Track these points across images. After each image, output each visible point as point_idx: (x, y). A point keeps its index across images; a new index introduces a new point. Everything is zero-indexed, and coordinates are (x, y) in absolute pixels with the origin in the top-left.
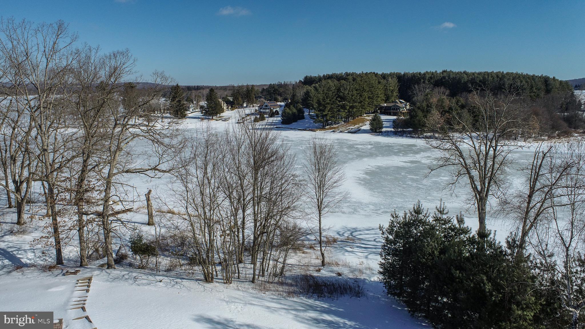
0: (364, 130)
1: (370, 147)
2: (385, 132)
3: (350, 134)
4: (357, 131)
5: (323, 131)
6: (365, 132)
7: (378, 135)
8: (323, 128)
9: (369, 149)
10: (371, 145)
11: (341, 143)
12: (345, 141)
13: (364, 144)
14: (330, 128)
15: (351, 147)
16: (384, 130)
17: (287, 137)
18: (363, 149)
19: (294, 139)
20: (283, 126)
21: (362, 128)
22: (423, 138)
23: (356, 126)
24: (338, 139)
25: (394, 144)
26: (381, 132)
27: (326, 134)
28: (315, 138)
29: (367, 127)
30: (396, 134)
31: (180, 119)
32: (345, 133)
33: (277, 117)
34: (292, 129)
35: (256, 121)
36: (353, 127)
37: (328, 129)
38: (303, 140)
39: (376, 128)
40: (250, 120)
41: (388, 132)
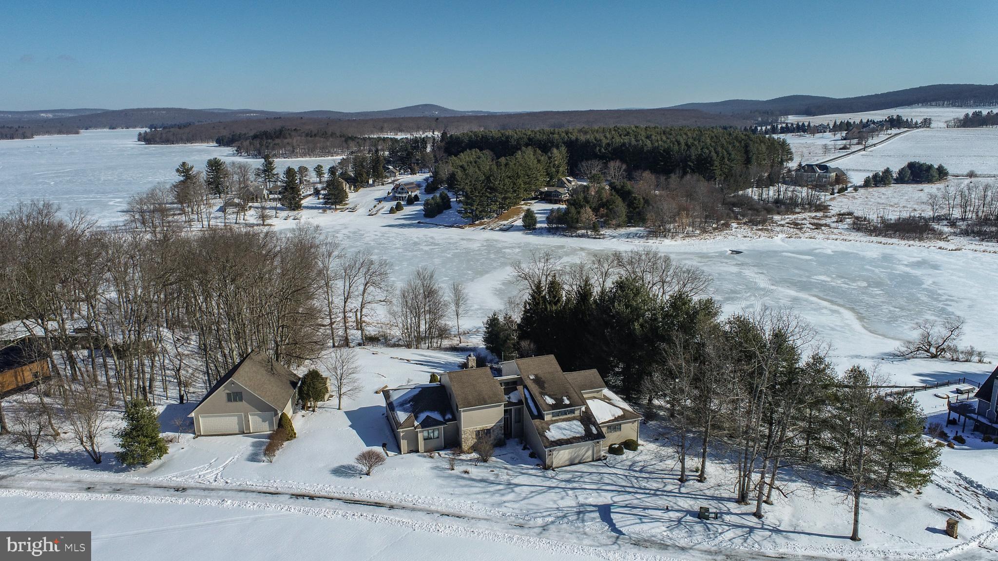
0: (517, 226)
1: (518, 250)
2: (539, 229)
3: (500, 232)
4: (509, 229)
5: (472, 228)
6: (517, 229)
7: (531, 234)
8: (472, 224)
9: (516, 255)
10: (519, 247)
11: (490, 246)
12: (495, 243)
13: (513, 247)
14: (481, 224)
15: (499, 251)
16: (538, 225)
17: (432, 238)
18: (509, 254)
19: (440, 242)
20: (428, 220)
21: (515, 224)
22: (576, 236)
23: (510, 220)
24: (488, 240)
25: (544, 245)
26: (535, 229)
27: (476, 232)
28: (463, 239)
29: (519, 223)
30: (550, 232)
31: (294, 210)
32: (497, 231)
33: (417, 205)
34: (437, 225)
35: (392, 211)
36: (505, 222)
37: (478, 225)
38: (450, 243)
39: (529, 225)
40: (383, 210)
41: (541, 228)
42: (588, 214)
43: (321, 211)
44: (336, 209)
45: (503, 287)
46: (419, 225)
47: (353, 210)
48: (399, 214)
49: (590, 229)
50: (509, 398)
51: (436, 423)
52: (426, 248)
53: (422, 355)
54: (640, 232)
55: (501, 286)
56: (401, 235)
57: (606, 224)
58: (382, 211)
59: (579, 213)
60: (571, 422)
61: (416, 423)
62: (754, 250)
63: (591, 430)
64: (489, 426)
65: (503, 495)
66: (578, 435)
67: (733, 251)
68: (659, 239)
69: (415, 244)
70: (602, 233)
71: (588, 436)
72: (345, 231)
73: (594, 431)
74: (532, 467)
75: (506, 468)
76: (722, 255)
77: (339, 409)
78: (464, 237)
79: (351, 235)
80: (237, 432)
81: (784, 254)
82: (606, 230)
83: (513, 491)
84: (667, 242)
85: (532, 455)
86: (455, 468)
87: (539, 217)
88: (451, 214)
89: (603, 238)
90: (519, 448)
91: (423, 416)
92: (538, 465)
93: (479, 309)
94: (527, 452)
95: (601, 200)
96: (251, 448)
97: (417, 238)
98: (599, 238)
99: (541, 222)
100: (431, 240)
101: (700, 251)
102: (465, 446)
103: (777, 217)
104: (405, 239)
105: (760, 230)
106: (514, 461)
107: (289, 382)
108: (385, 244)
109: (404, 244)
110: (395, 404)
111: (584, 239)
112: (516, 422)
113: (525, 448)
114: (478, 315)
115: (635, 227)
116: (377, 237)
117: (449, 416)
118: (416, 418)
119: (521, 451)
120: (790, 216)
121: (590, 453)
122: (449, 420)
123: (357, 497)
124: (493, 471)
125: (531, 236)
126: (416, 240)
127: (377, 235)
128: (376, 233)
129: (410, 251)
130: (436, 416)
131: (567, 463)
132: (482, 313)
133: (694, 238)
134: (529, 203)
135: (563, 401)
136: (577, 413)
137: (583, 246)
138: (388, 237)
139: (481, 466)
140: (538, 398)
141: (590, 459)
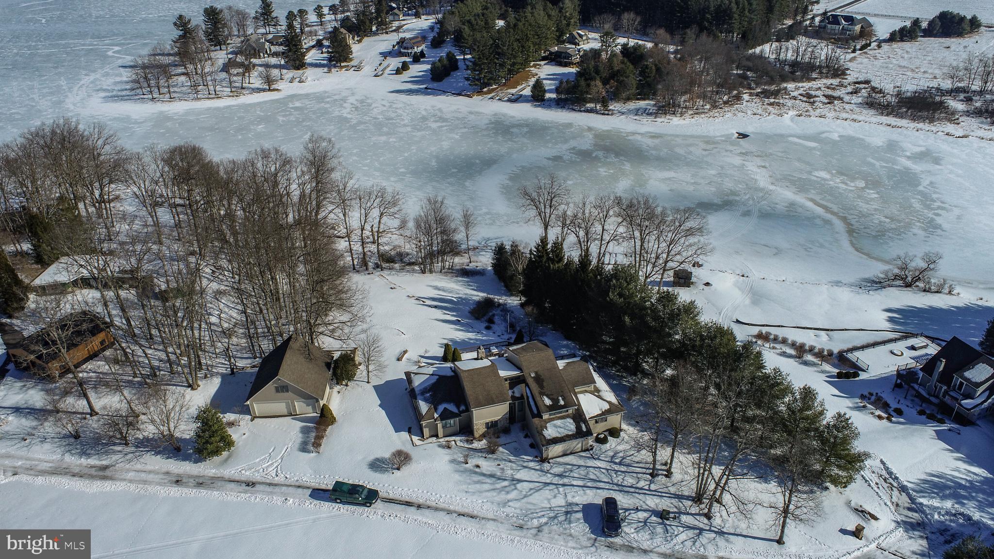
0: (525, 96)
2: (548, 100)
3: (508, 104)
4: (517, 99)
5: (480, 97)
6: (526, 99)
7: (539, 106)
8: (480, 92)
14: (489, 92)
16: (548, 96)
17: (440, 110)
19: (448, 116)
20: (435, 85)
21: (524, 93)
22: (584, 111)
23: (519, 87)
26: (543, 100)
28: (471, 113)
29: (527, 92)
30: (558, 104)
31: (299, 69)
32: (505, 101)
33: (424, 63)
34: (444, 92)
35: (398, 72)
36: (513, 91)
37: (486, 93)
38: (458, 119)
39: (538, 97)
40: (389, 68)
41: (550, 100)
42: (598, 87)
43: (326, 69)
44: (342, 67)
45: (510, 183)
46: (426, 92)
47: (358, 68)
48: (406, 75)
49: (599, 102)
50: (513, 392)
51: (452, 415)
52: (434, 125)
53: (437, 288)
54: (649, 107)
55: (507, 182)
56: (408, 105)
57: (615, 96)
58: (387, 71)
59: (588, 85)
60: (565, 420)
61: (436, 416)
62: (760, 134)
63: (581, 427)
64: (496, 419)
65: (508, 493)
66: (570, 433)
67: (740, 134)
68: (668, 117)
69: (424, 119)
70: (611, 107)
71: (580, 434)
72: (352, 100)
73: (584, 429)
74: (530, 458)
75: (510, 461)
76: (727, 138)
77: (368, 382)
78: (473, 110)
79: (359, 105)
80: (286, 414)
81: (791, 139)
82: (615, 104)
83: (516, 489)
84: (676, 121)
85: (532, 446)
86: (469, 461)
87: (548, 85)
88: (458, 78)
89: (612, 114)
90: (521, 435)
91: (441, 408)
92: (536, 457)
93: (487, 213)
94: (529, 441)
95: (612, 69)
96: (300, 435)
97: (425, 110)
98: (608, 115)
99: (550, 91)
100: (439, 114)
101: (707, 134)
102: (477, 435)
103: (790, 86)
104: (413, 112)
105: (771, 104)
106: (516, 452)
107: (324, 364)
108: (392, 119)
109: (412, 120)
110: (417, 391)
111: (592, 114)
112: (519, 411)
113: (526, 436)
114: (487, 222)
115: (644, 99)
116: (385, 109)
117: (463, 408)
118: (436, 410)
119: (523, 439)
120: (804, 84)
121: (580, 445)
122: (463, 412)
123: (391, 496)
124: (499, 465)
125: (539, 109)
126: (424, 113)
127: (384, 106)
128: (384, 103)
129: (419, 130)
130: (452, 408)
131: (561, 454)
132: (489, 218)
133: (703, 116)
134: (538, 65)
135: (558, 401)
136: (570, 412)
137: (592, 125)
138: (397, 108)
139: (490, 458)
140: (538, 399)
141: (580, 450)
